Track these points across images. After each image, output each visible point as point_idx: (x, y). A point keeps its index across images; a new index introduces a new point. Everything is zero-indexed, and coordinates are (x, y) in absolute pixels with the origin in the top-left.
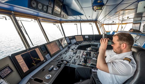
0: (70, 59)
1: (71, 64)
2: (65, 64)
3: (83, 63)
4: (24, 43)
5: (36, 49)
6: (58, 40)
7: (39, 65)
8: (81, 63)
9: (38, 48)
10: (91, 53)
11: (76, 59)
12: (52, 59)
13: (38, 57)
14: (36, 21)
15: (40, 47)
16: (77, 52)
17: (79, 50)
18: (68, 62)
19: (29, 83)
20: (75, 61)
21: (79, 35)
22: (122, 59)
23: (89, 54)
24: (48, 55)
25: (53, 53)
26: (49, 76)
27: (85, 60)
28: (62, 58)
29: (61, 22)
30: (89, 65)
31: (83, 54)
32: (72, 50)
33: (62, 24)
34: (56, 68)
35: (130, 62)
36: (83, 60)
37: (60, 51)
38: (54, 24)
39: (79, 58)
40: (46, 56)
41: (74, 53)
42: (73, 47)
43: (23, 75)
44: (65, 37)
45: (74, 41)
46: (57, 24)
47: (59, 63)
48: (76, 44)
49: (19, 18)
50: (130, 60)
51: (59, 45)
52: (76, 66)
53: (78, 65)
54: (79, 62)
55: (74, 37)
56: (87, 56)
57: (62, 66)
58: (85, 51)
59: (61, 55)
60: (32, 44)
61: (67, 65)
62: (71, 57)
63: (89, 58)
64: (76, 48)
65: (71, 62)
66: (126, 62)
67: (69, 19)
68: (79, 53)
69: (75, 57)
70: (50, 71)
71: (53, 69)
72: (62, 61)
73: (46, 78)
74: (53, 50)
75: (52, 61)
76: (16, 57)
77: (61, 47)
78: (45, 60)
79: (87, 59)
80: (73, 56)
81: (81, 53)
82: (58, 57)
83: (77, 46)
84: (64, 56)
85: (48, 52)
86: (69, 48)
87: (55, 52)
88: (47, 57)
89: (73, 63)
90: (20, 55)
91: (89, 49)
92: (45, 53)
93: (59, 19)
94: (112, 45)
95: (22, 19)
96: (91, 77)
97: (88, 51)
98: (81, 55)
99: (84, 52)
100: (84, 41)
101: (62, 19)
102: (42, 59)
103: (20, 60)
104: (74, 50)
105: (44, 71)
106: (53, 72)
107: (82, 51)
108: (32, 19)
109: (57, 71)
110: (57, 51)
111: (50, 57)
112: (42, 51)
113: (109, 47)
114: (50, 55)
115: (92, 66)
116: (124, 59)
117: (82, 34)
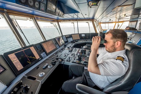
0: (65, 57)
1: (65, 62)
2: (60, 62)
3: (77, 60)
4: (19, 42)
5: (31, 48)
6: (55, 39)
7: (34, 63)
8: (75, 61)
9: (33, 47)
10: (86, 51)
11: (71, 57)
12: (47, 57)
13: (33, 56)
14: (32, 19)
15: (35, 46)
16: (72, 50)
17: (75, 48)
18: (62, 60)
19: (21, 81)
20: (69, 59)
21: (76, 34)
22: (114, 59)
23: (84, 52)
24: (44, 53)
25: (49, 51)
26: (43, 74)
27: (79, 58)
28: (57, 56)
29: (58, 21)
30: (82, 62)
31: (78, 52)
32: (68, 48)
33: (60, 23)
34: (51, 66)
35: (123, 62)
36: (77, 58)
37: (56, 49)
38: (51, 23)
39: (74, 56)
40: (42, 54)
41: (69, 51)
42: (70, 45)
43: (16, 73)
44: (62, 36)
45: (70, 40)
46: (54, 23)
47: (54, 61)
48: (72, 42)
49: (13, 16)
50: (122, 59)
51: (55, 44)
52: (70, 64)
53: (72, 62)
54: (74, 59)
55: (70, 36)
56: (82, 54)
57: (57, 64)
58: (81, 49)
59: (56, 53)
60: (29, 43)
61: (61, 63)
62: (66, 55)
63: (84, 56)
64: (72, 46)
65: (66, 60)
66: (119, 62)
67: (65, 17)
68: (75, 51)
69: (70, 55)
70: (44, 69)
71: (47, 66)
72: (57, 59)
73: (40, 76)
74: (48, 48)
75: (47, 59)
76: (9, 56)
77: (57, 45)
78: (40, 59)
79: (81, 57)
80: (68, 54)
81: (77, 51)
82: (53, 55)
83: (74, 44)
84: (59, 54)
85: (44, 51)
86: (65, 46)
87: (51, 50)
88: (43, 56)
89: (67, 61)
90: (14, 54)
91: (84, 47)
92: (40, 51)
93: (56, 18)
94: (105, 44)
95: (16, 17)
96: (83, 75)
97: (83, 49)
98: (76, 53)
99: (79, 50)
100: (80, 39)
101: (59, 17)
102: (37, 57)
103: (13, 58)
104: (70, 48)
105: (38, 69)
106: (47, 70)
107: (78, 49)
108: (28, 18)
109: (51, 69)
110: (53, 49)
111: (45, 55)
112: (38, 50)
113: (101, 46)
114: (46, 53)
115: (85, 63)
116: (116, 59)
117: (79, 33)
